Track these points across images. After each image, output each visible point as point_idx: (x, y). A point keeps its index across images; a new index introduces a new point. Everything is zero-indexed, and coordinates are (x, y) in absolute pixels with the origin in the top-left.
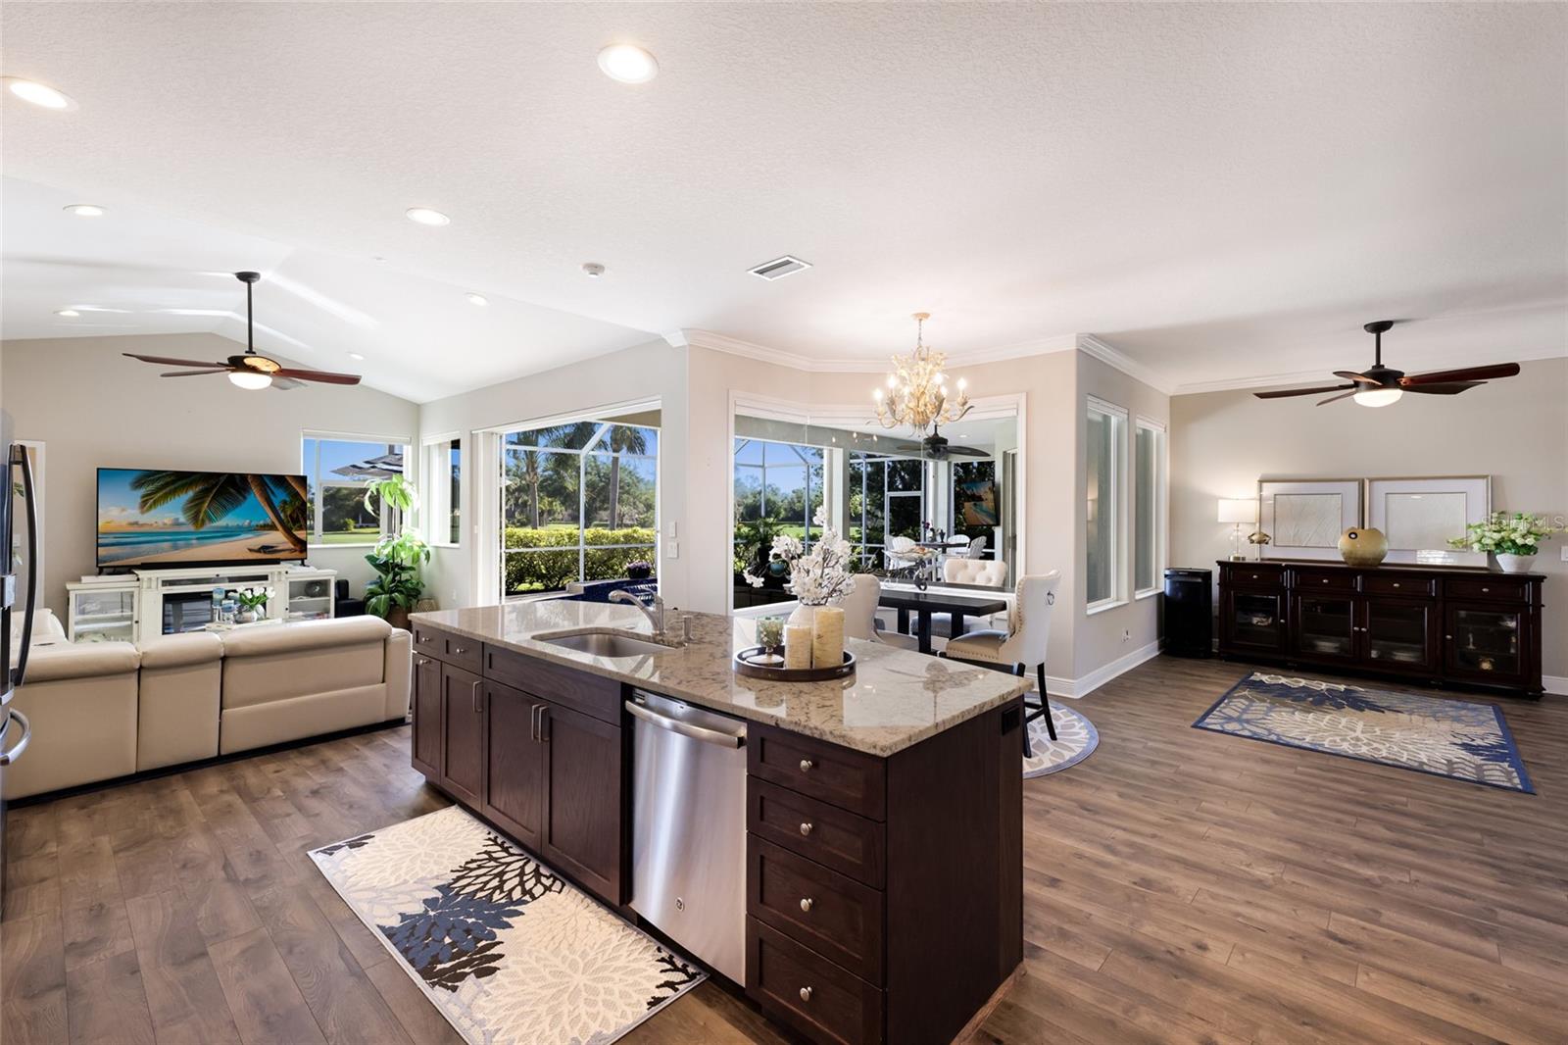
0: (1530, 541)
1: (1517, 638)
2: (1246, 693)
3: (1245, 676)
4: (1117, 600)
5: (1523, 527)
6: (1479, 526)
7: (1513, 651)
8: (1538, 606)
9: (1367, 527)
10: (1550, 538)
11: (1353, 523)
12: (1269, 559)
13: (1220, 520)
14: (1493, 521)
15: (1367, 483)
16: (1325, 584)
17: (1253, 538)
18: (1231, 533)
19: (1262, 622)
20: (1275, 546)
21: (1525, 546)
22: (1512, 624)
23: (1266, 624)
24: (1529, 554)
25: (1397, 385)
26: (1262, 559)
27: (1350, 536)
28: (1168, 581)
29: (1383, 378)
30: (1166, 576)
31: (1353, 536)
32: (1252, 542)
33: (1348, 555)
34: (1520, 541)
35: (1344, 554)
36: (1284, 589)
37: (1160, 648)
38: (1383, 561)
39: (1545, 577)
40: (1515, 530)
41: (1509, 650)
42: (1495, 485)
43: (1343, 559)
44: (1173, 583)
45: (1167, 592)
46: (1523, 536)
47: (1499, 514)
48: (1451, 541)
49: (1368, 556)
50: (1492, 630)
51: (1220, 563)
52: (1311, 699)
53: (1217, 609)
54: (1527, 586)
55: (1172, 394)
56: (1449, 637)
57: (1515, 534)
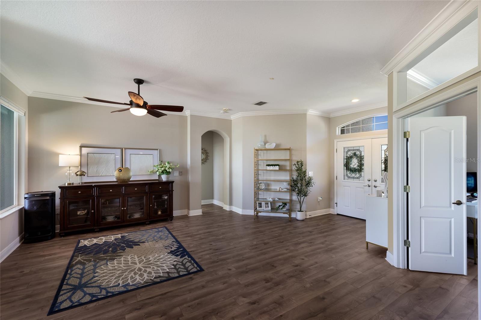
0: (170, 170)
1: (167, 201)
2: (79, 258)
3: (75, 245)
6: (157, 166)
8: (172, 191)
9: (124, 167)
10: (173, 169)
11: (119, 166)
12: (85, 183)
13: (60, 165)
15: (124, 149)
16: (111, 191)
17: (78, 173)
18: (66, 172)
19: (82, 213)
20: (88, 176)
21: (169, 172)
22: (166, 197)
23: (84, 213)
24: (170, 174)
26: (82, 183)
28: (27, 201)
30: (25, 198)
31: (120, 171)
32: (77, 175)
33: (118, 179)
35: (116, 178)
36: (93, 196)
38: (131, 180)
39: (174, 182)
41: (165, 206)
42: (161, 152)
44: (30, 202)
45: (27, 207)
48: (150, 171)
49: (125, 178)
50: (160, 200)
51: (60, 187)
52: (111, 249)
53: (59, 211)
54: (169, 185)
55: (28, 96)
56: (151, 205)
57: (167, 168)
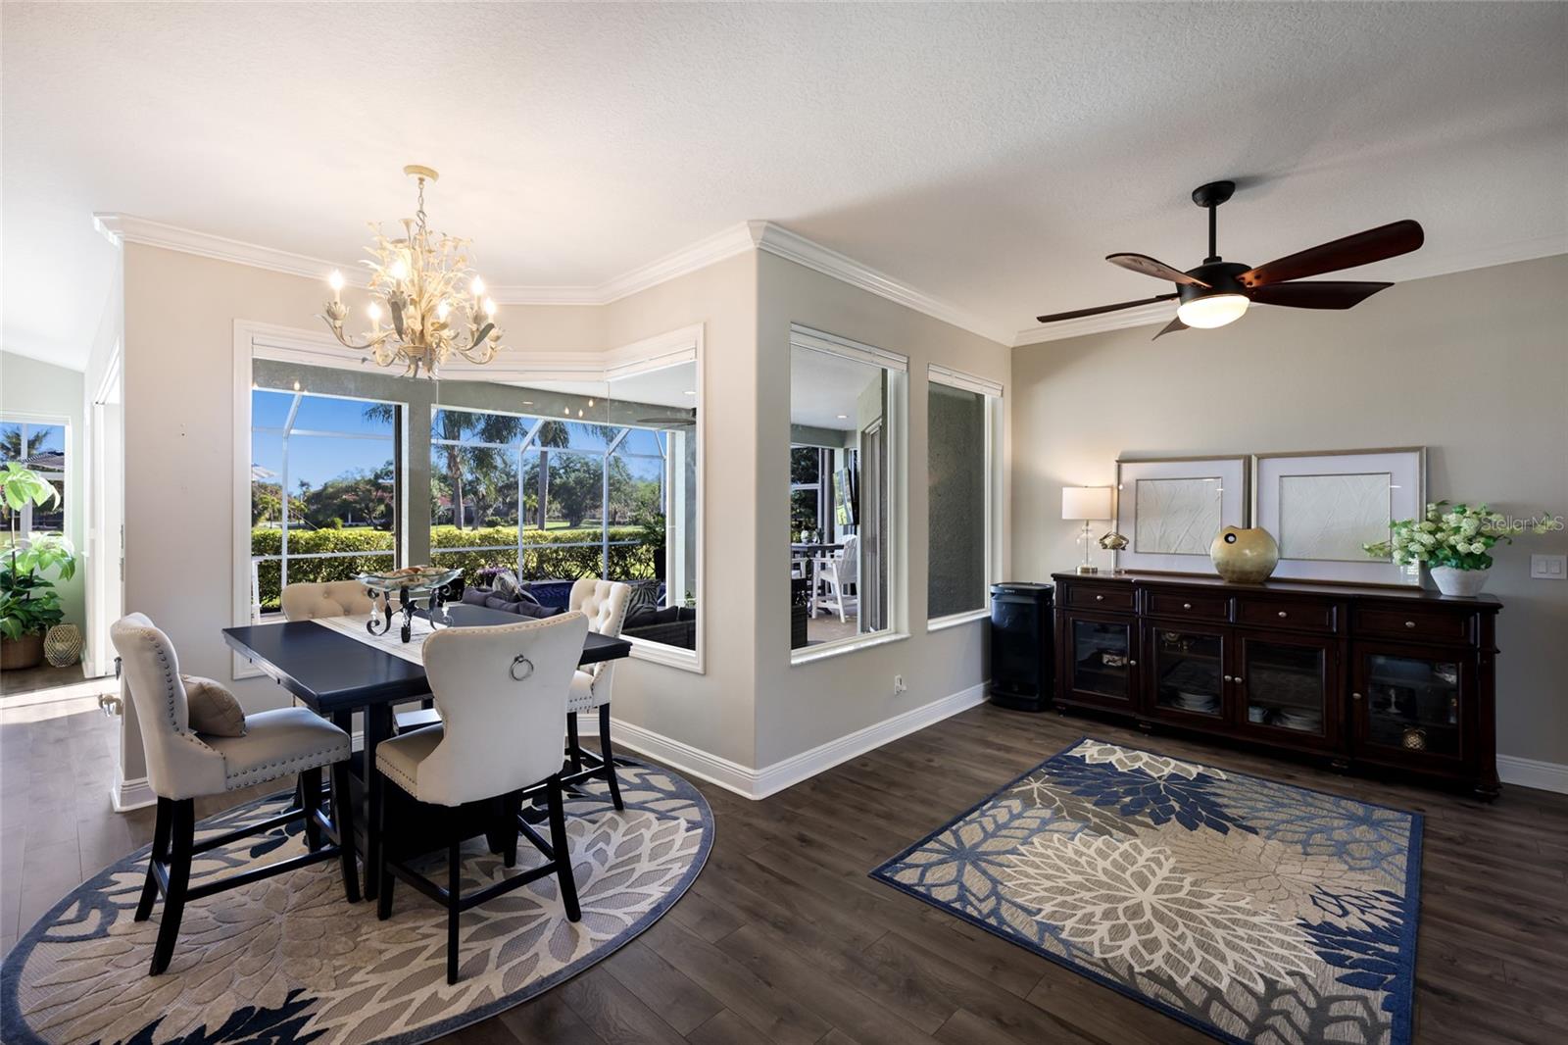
0: (1477, 548)
1: (1458, 700)
2: (1036, 785)
3: (1065, 746)
4: (896, 633)
5: (1468, 526)
6: (1406, 524)
7: (1453, 720)
8: (1490, 651)
9: (1253, 526)
10: (1510, 543)
11: (1233, 521)
13: (1064, 517)
14: (1429, 515)
15: (1255, 461)
16: (1186, 609)
17: (1107, 541)
18: (1080, 535)
19: (1114, 661)
20: (1136, 552)
21: (1470, 554)
22: (1452, 678)
23: (1119, 664)
24: (1478, 568)
25: (1239, 288)
26: (1119, 572)
27: (1226, 539)
28: (993, 602)
29: (1217, 277)
30: (993, 594)
31: (1231, 539)
32: (1106, 547)
33: (1225, 568)
34: (1462, 548)
35: (1218, 565)
36: (1135, 617)
37: (986, 694)
38: (1272, 575)
39: (1501, 606)
40: (1457, 530)
41: (1448, 719)
42: (1430, 460)
43: (1215, 572)
44: (999, 605)
45: (994, 616)
46: (1470, 541)
47: (1438, 505)
48: (1367, 547)
49: (1248, 567)
51: (1055, 576)
52: (1128, 799)
54: (1472, 619)
55: (1012, 346)
56: (1356, 695)
57: (1457, 537)
